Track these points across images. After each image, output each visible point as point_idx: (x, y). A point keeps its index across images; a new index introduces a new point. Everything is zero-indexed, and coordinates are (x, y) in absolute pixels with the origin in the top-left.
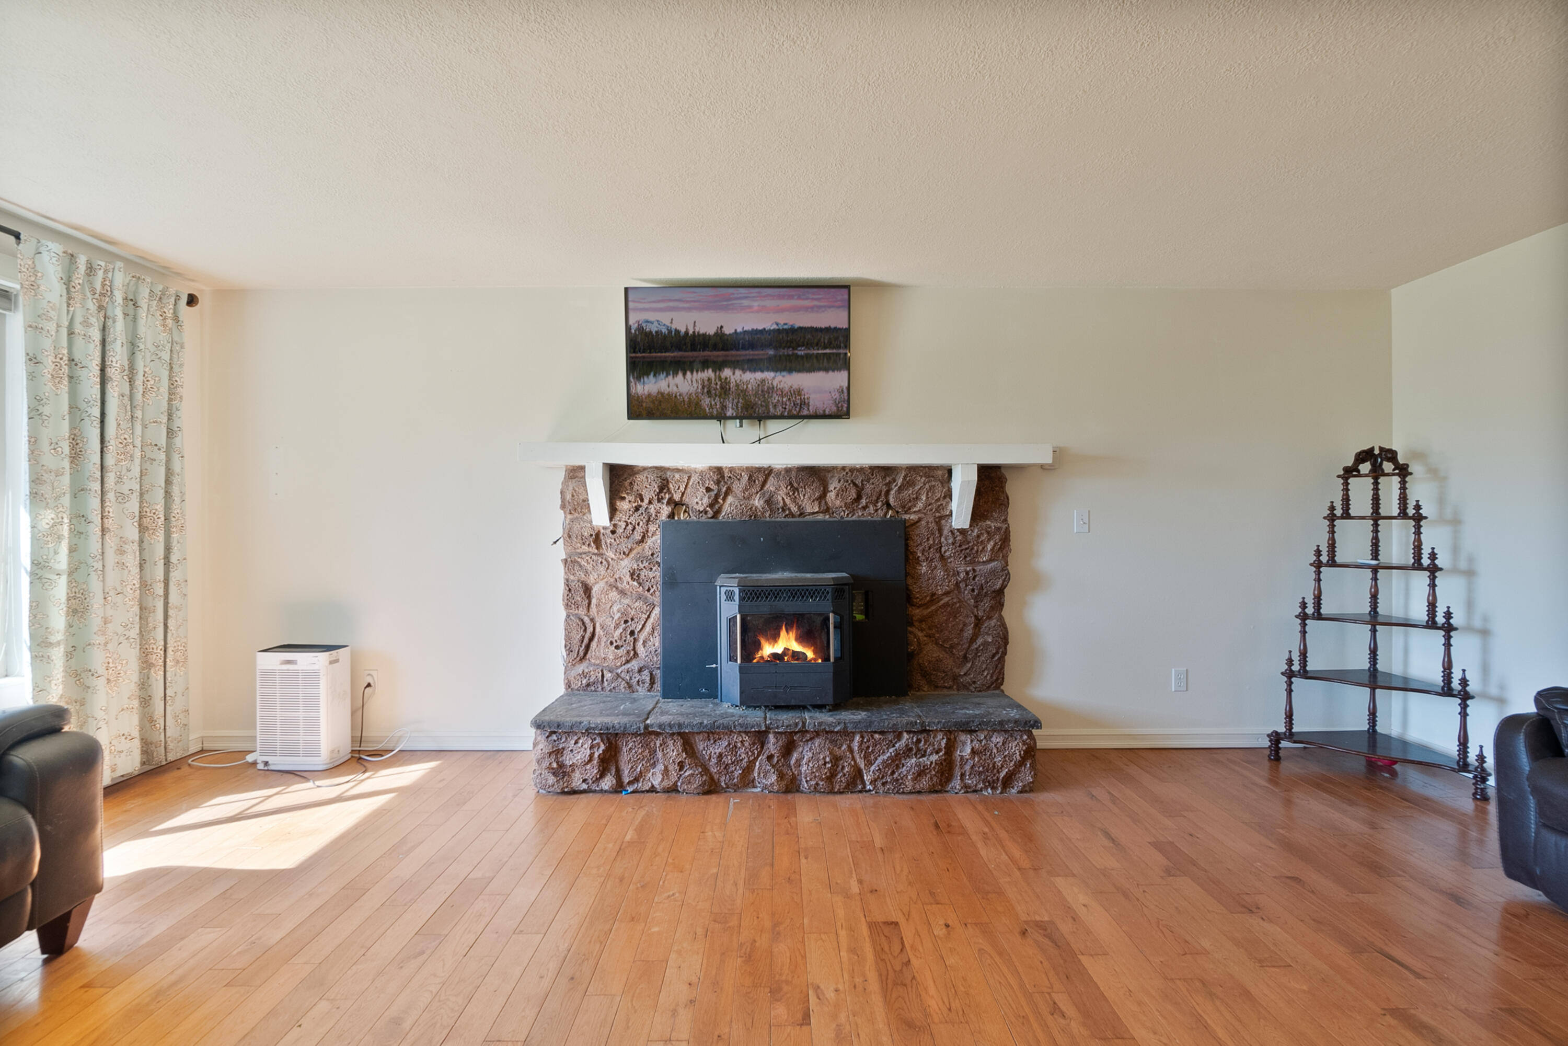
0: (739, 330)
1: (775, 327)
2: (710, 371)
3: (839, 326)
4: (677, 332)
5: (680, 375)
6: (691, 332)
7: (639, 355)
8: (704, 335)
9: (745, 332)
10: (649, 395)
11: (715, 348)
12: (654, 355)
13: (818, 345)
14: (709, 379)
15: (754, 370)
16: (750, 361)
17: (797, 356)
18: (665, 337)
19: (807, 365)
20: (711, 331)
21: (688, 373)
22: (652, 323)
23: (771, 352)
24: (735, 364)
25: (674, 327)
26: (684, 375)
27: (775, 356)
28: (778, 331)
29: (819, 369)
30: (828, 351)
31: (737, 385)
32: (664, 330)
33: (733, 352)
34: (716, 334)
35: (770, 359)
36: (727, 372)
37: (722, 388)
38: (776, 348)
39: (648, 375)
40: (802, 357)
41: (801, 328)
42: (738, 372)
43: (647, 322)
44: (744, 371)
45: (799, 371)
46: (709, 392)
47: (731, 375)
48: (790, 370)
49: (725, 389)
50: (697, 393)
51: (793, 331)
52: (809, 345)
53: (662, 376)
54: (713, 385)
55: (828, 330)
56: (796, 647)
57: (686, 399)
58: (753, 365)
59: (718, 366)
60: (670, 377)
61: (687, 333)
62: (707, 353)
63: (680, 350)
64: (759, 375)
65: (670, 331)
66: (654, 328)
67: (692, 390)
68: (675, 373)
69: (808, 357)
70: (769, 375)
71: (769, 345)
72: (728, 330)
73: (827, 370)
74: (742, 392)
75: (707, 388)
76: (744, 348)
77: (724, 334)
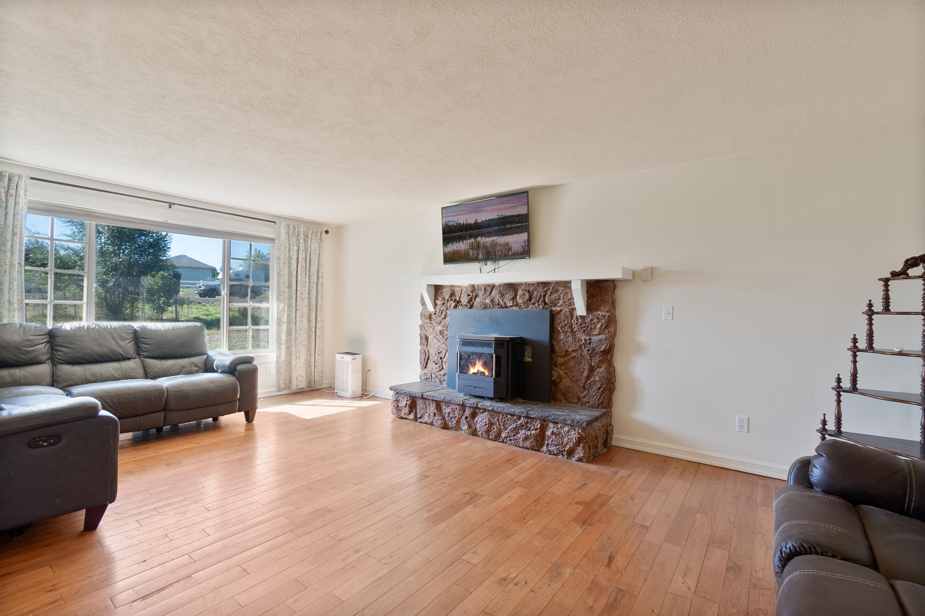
0: (484, 220)
1: (497, 217)
2: (473, 239)
3: (523, 213)
4: (460, 224)
5: (461, 242)
6: (465, 224)
7: (446, 235)
8: (470, 224)
9: (486, 221)
10: (450, 252)
11: (474, 229)
12: (451, 235)
13: (515, 222)
14: (472, 242)
15: (489, 237)
16: (488, 233)
17: (506, 228)
18: (455, 227)
19: (510, 232)
20: (472, 222)
21: (464, 241)
22: (451, 221)
23: (496, 228)
24: (482, 235)
25: (459, 222)
26: (463, 242)
27: (498, 229)
28: (499, 219)
29: (516, 233)
30: (519, 225)
31: (483, 244)
32: (455, 224)
33: (481, 230)
34: (475, 223)
35: (496, 231)
36: (479, 239)
37: (477, 246)
38: (498, 226)
39: (449, 243)
40: (508, 228)
41: (508, 216)
42: (483, 238)
43: (449, 221)
44: (486, 237)
45: (507, 235)
46: (472, 248)
47: (481, 240)
48: (504, 235)
49: (478, 246)
50: (468, 249)
51: (505, 218)
52: (511, 223)
53: (455, 243)
54: (474, 245)
55: (518, 216)
56: (482, 370)
57: (464, 252)
58: (489, 235)
59: (476, 236)
60: (458, 243)
61: (464, 224)
62: (471, 231)
63: (461, 231)
64: (492, 239)
65: (457, 224)
66: (451, 224)
67: (466, 248)
68: (460, 242)
69: (511, 228)
70: (495, 238)
71: (495, 225)
72: (479, 221)
73: (518, 233)
74: (485, 247)
75: (472, 247)
76: (485, 228)
77: (478, 223)
